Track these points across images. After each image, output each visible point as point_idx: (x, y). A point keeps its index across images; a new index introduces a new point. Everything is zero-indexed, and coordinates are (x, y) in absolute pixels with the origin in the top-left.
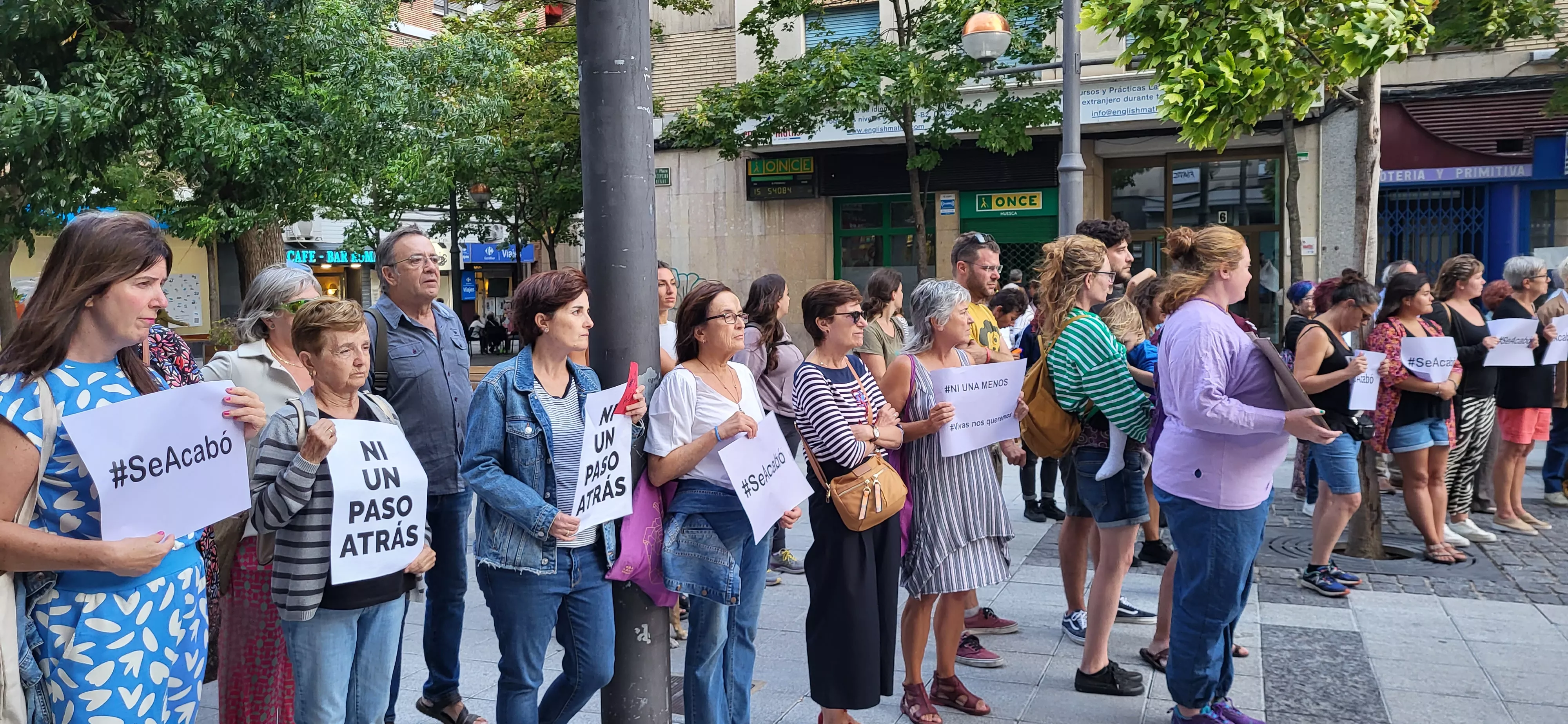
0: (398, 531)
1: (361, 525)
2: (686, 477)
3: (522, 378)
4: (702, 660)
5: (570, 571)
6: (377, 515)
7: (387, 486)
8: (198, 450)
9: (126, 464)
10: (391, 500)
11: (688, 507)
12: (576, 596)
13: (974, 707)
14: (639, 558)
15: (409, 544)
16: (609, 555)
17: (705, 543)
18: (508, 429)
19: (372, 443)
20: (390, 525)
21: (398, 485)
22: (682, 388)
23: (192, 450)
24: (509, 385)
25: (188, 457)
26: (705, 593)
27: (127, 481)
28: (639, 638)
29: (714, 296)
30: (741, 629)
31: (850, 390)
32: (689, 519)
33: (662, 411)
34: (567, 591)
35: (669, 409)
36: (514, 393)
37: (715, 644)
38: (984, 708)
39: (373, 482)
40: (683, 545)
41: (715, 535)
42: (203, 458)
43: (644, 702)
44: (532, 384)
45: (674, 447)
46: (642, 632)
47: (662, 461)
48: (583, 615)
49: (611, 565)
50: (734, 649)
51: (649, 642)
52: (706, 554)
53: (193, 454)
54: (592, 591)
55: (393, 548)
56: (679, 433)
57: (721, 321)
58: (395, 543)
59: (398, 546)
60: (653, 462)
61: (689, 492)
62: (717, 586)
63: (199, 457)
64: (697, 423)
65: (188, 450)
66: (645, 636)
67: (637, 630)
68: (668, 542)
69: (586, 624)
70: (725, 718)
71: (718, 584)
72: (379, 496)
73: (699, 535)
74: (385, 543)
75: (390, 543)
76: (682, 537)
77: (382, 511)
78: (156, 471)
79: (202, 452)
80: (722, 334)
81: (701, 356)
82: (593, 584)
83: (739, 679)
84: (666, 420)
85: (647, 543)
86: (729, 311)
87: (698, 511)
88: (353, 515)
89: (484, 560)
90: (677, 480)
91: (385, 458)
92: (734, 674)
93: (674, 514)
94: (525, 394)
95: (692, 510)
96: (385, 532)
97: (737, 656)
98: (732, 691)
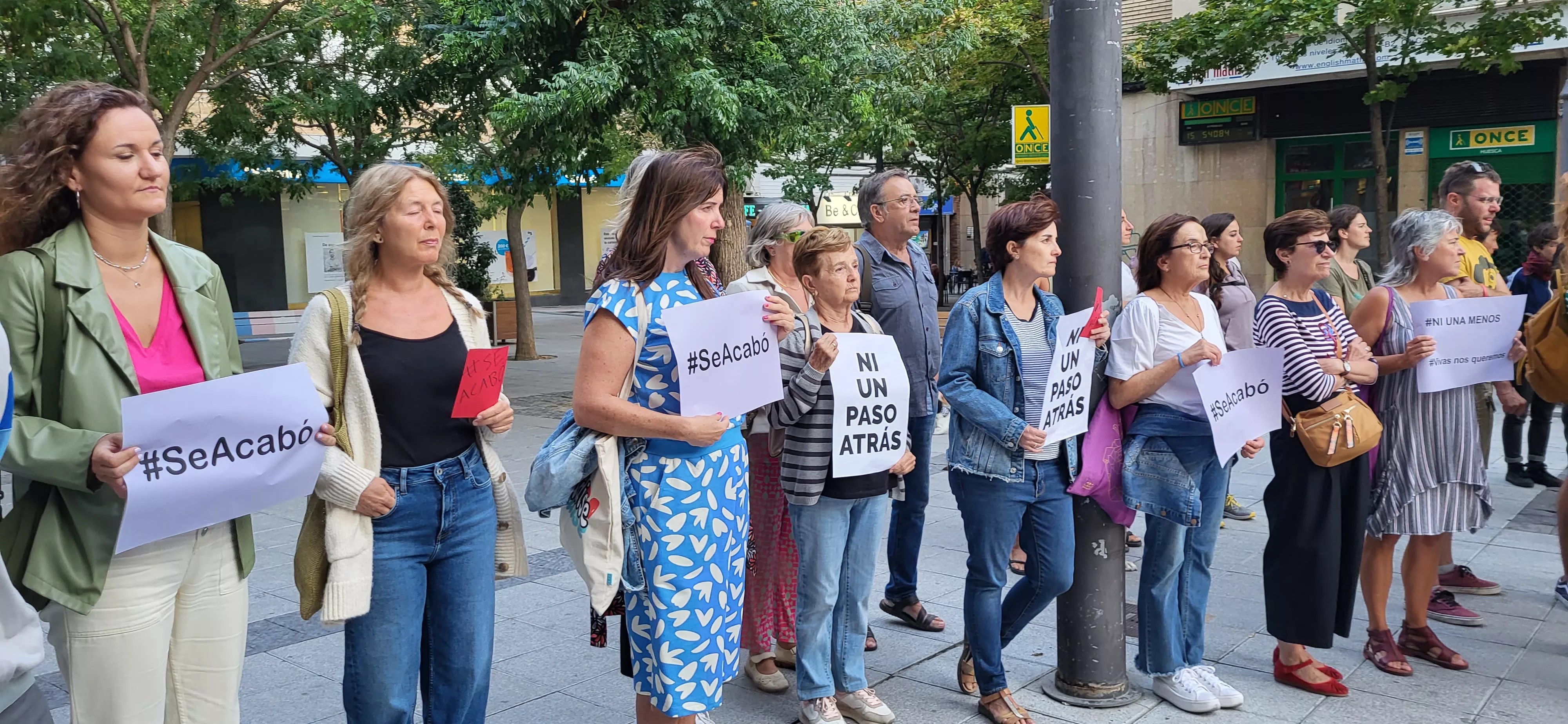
0: (885, 436)
1: (855, 428)
2: (1146, 402)
3: (993, 301)
4: (1158, 579)
5: (1035, 481)
6: (868, 419)
7: (877, 395)
8: (747, 347)
9: (698, 356)
10: (879, 407)
11: (1147, 429)
12: (1039, 506)
13: (1450, 660)
14: (1099, 476)
15: (894, 447)
16: (1072, 471)
17: (1165, 465)
18: (981, 348)
19: (867, 355)
20: (878, 430)
21: (885, 395)
22: (1145, 315)
23: (741, 347)
24: (983, 307)
25: (738, 353)
26: (1164, 513)
27: (698, 369)
28: (1096, 552)
29: (1179, 227)
30: (1198, 554)
31: (1317, 323)
32: (1149, 441)
33: (1125, 337)
34: (1032, 500)
35: (1131, 335)
36: (987, 315)
37: (1172, 565)
38: (1461, 663)
39: (866, 391)
40: (1143, 466)
41: (1175, 459)
42: (750, 355)
43: (1099, 613)
44: (1002, 307)
45: (1136, 371)
46: (1099, 547)
47: (1124, 385)
48: (1046, 524)
49: (1073, 480)
50: (1190, 573)
51: (1106, 557)
52: (1166, 475)
53: (743, 351)
54: (1054, 503)
55: (881, 450)
56: (1142, 359)
57: (1186, 250)
58: (882, 446)
59: (885, 449)
60: (1114, 384)
61: (1148, 416)
62: (1176, 507)
63: (747, 353)
64: (1159, 349)
65: (737, 347)
66: (1101, 551)
67: (1095, 545)
68: (1129, 462)
69: (1048, 532)
70: (1179, 639)
71: (1179, 505)
72: (871, 402)
73: (1159, 457)
74: (874, 444)
75: (878, 446)
76: (1142, 458)
77: (872, 417)
78: (717, 362)
79: (749, 349)
80: (1187, 263)
81: (1164, 285)
82: (1056, 496)
83: (1194, 603)
84: (1128, 345)
85: (1107, 462)
86: (1194, 240)
87: (1158, 434)
88: (850, 418)
89: (957, 466)
90: (1136, 404)
91: (877, 369)
92: (1189, 597)
93: (1134, 436)
94: (996, 316)
95: (1153, 433)
96: (875, 436)
97: (1192, 580)
98: (1187, 613)
